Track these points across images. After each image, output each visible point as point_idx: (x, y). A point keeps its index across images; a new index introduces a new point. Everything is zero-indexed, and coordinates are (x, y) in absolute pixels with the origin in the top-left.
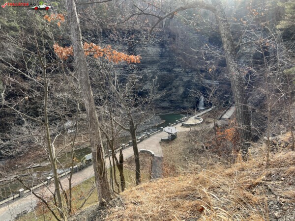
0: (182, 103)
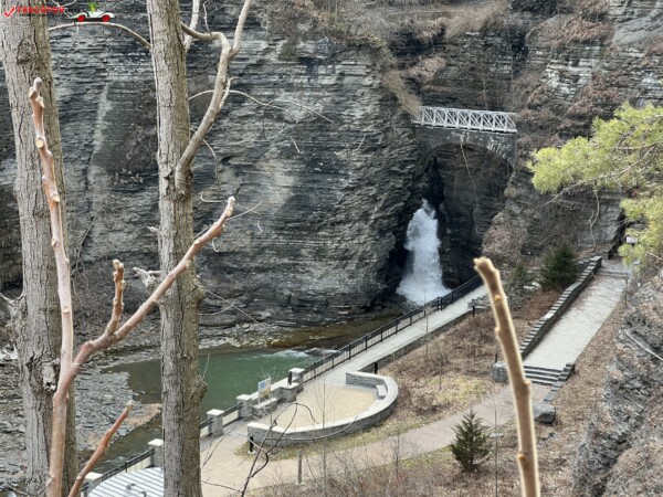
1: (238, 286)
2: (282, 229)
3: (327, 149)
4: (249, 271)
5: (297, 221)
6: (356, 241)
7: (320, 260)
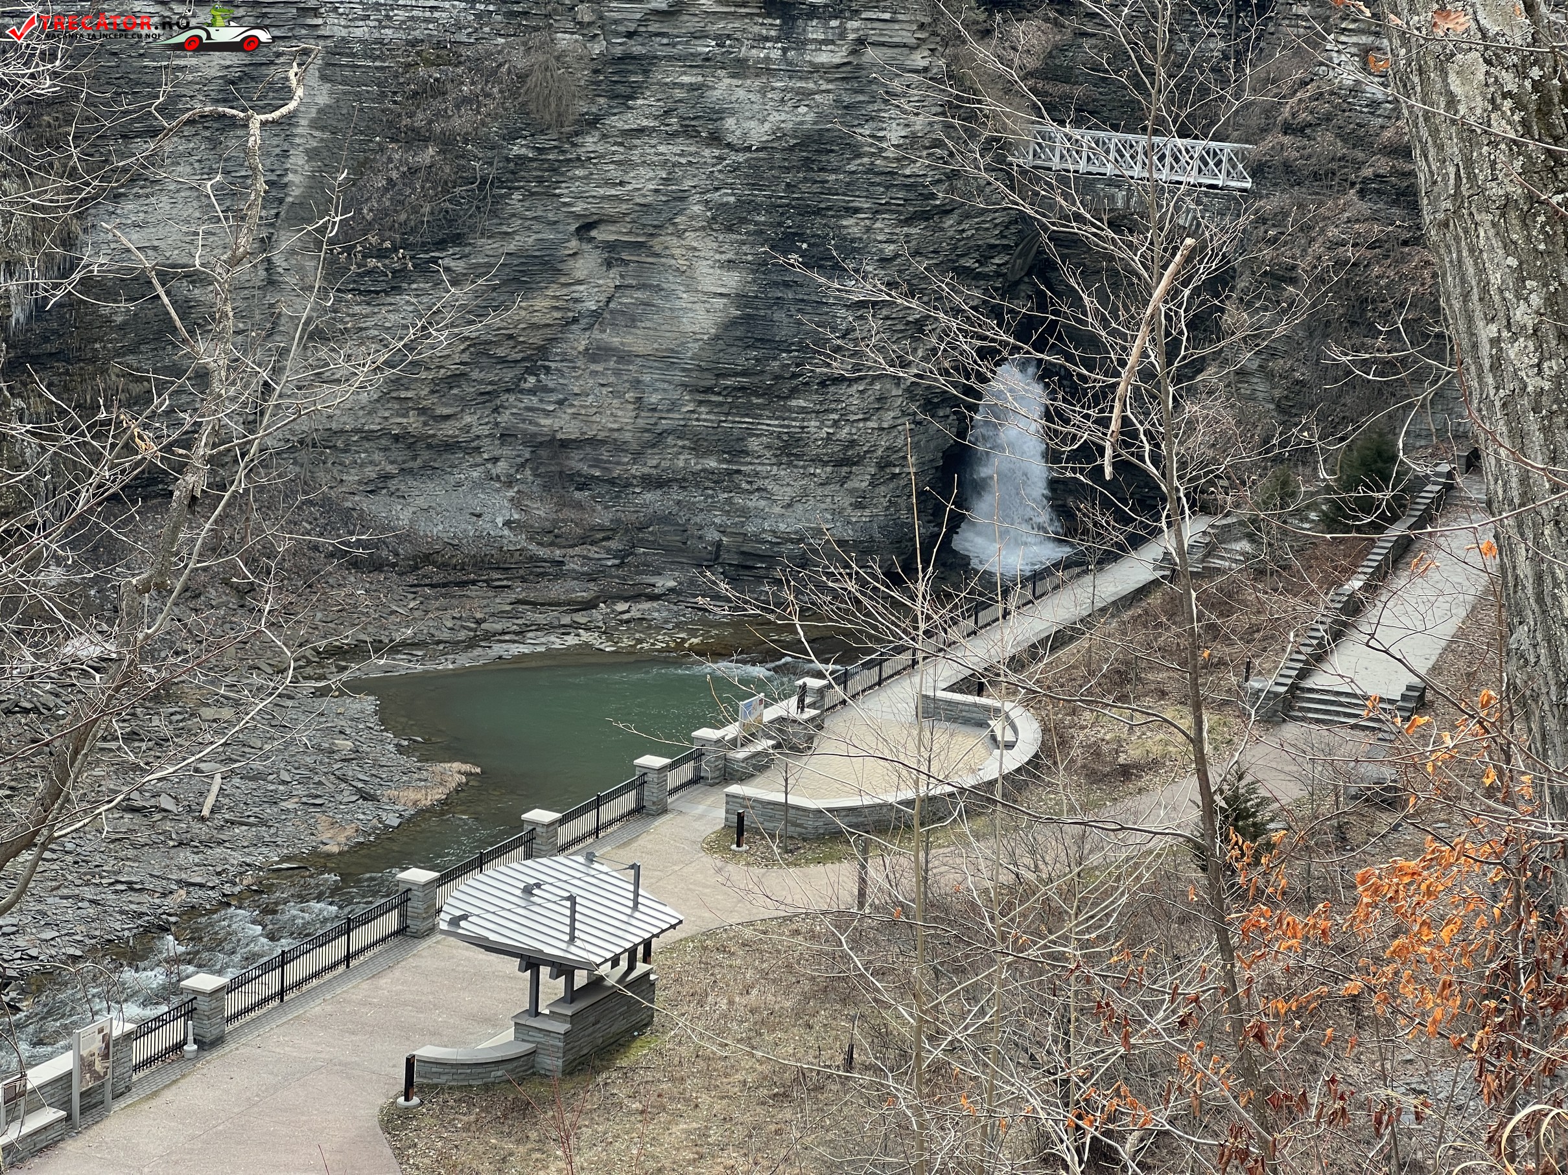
0: (725, 480)
1: (602, 517)
2: (708, 390)
3: (818, 212)
4: (628, 485)
5: (744, 374)
6: (872, 424)
7: (790, 464)
